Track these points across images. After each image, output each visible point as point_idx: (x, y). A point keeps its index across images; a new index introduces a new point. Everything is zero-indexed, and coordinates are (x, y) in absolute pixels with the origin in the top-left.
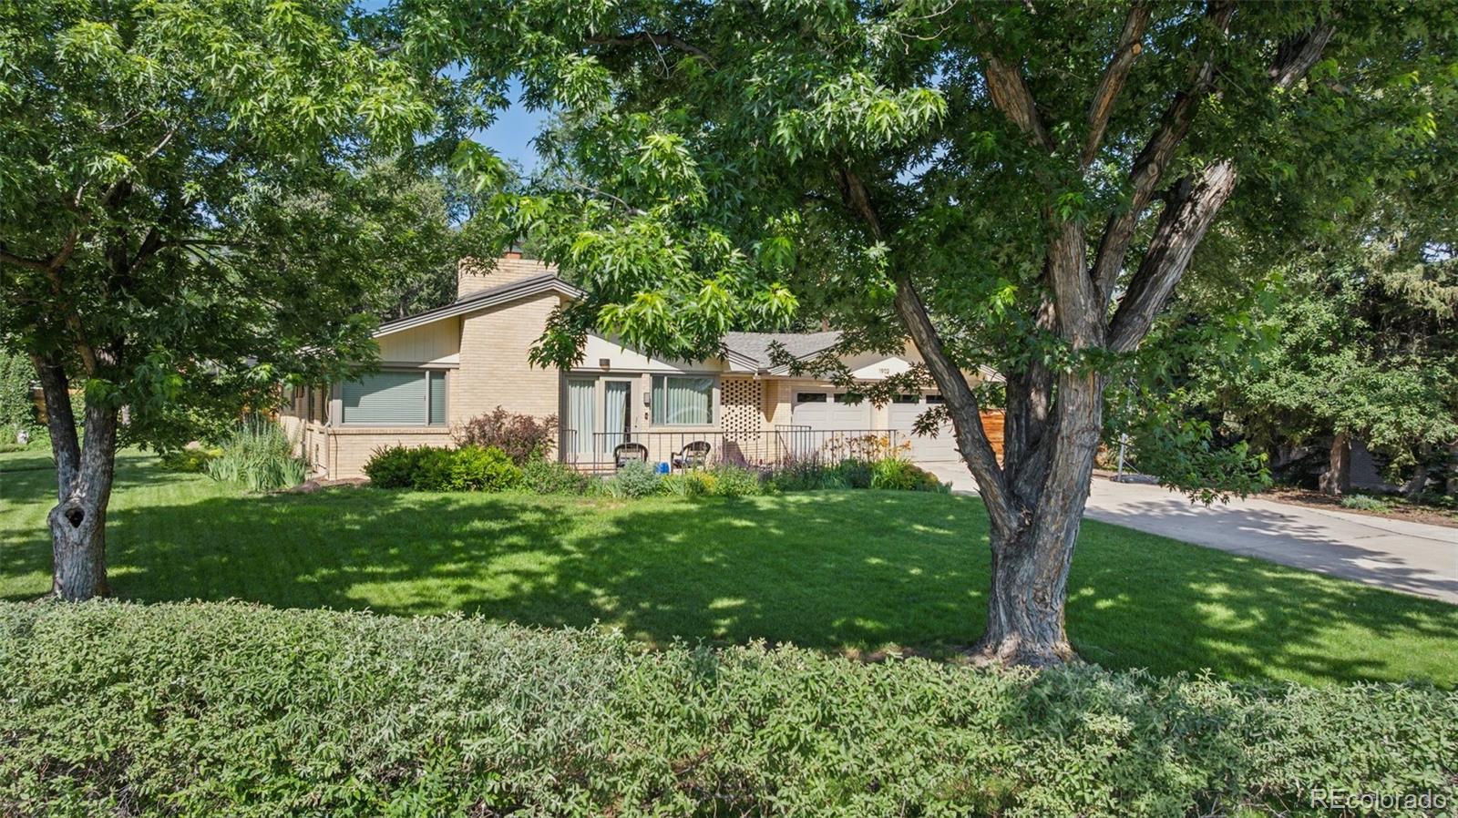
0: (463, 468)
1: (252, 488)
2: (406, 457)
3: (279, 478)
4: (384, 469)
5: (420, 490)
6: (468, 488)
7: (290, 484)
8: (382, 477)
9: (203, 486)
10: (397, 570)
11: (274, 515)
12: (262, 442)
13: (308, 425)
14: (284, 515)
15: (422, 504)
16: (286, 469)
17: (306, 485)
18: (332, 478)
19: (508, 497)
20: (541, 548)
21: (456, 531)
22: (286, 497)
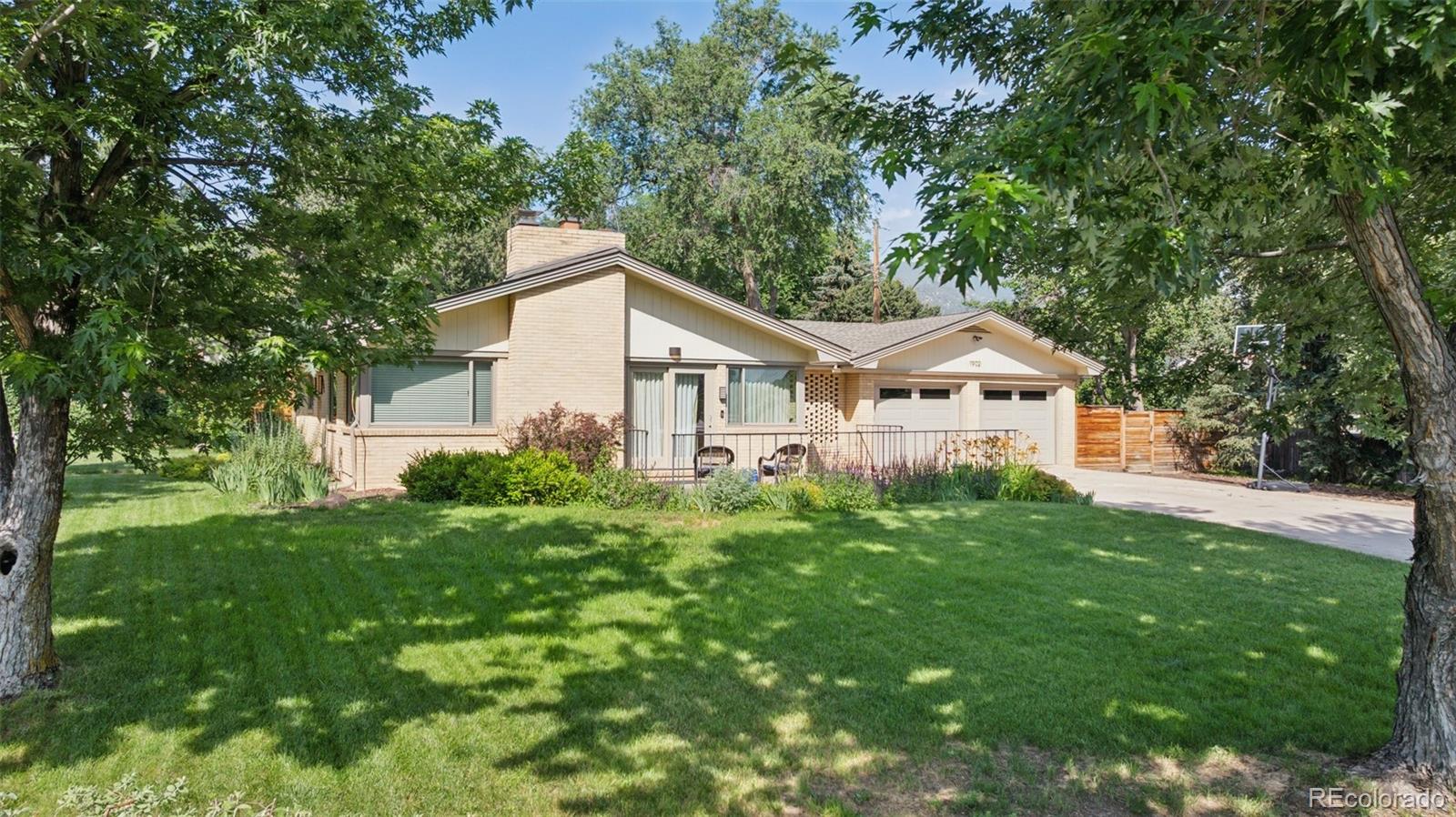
0: (520, 477)
1: (263, 503)
2: (450, 463)
3: (297, 490)
4: (424, 478)
5: (468, 503)
6: (526, 501)
7: (311, 498)
8: (421, 488)
9: (207, 498)
10: (459, 621)
11: (293, 539)
12: (276, 445)
13: (329, 426)
14: (305, 538)
15: (475, 522)
16: (306, 478)
17: (330, 499)
18: (360, 488)
19: (577, 512)
20: (641, 586)
21: (525, 561)
22: (307, 514)
